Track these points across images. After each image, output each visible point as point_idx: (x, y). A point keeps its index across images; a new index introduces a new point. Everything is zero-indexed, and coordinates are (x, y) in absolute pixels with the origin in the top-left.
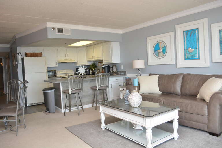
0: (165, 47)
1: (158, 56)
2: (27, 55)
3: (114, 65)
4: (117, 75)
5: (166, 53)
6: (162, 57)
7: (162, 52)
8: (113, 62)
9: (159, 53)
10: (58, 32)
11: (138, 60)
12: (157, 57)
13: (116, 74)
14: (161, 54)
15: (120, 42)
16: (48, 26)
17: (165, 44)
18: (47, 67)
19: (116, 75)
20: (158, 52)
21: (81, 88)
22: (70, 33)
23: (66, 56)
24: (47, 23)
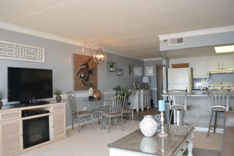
16: (160, 40)
21: (184, 105)
22: (184, 42)
23: (221, 65)
24: (159, 36)
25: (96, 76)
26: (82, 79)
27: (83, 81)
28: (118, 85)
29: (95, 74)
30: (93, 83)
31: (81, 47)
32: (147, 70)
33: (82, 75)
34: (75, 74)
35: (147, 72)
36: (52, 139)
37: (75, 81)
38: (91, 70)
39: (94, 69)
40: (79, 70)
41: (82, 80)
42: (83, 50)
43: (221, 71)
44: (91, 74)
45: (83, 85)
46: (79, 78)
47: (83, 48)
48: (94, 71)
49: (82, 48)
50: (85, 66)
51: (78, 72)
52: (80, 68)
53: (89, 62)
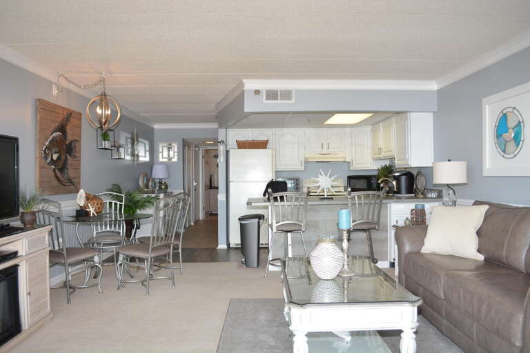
0: (519, 124)
1: (504, 152)
2: (242, 145)
3: (420, 170)
4: (424, 198)
5: (521, 142)
6: (512, 155)
7: (513, 141)
8: (410, 164)
9: (507, 142)
10: (267, 99)
11: (449, 160)
12: (502, 153)
13: (422, 196)
14: (511, 146)
15: (434, 112)
16: (245, 88)
17: (519, 116)
18: (274, 170)
19: (422, 198)
20: (505, 140)
21: (301, 222)
22: (294, 99)
23: (325, 146)
24: (244, 81)
25: (77, 159)
26: (53, 167)
27: (56, 170)
28: (116, 183)
29: (77, 154)
30: (74, 178)
31: (50, 83)
32: (161, 151)
33: (55, 157)
34: (40, 153)
35: (161, 154)
36: (27, 328)
37: (40, 171)
38: (70, 144)
39: (75, 140)
40: (50, 142)
41: (54, 170)
42: (55, 92)
43: (327, 158)
44: (70, 155)
45: (56, 183)
46: (48, 164)
47: (54, 86)
48: (75, 146)
49: (52, 86)
50: (60, 133)
51: (46, 147)
52: (51, 138)
53: (69, 124)
